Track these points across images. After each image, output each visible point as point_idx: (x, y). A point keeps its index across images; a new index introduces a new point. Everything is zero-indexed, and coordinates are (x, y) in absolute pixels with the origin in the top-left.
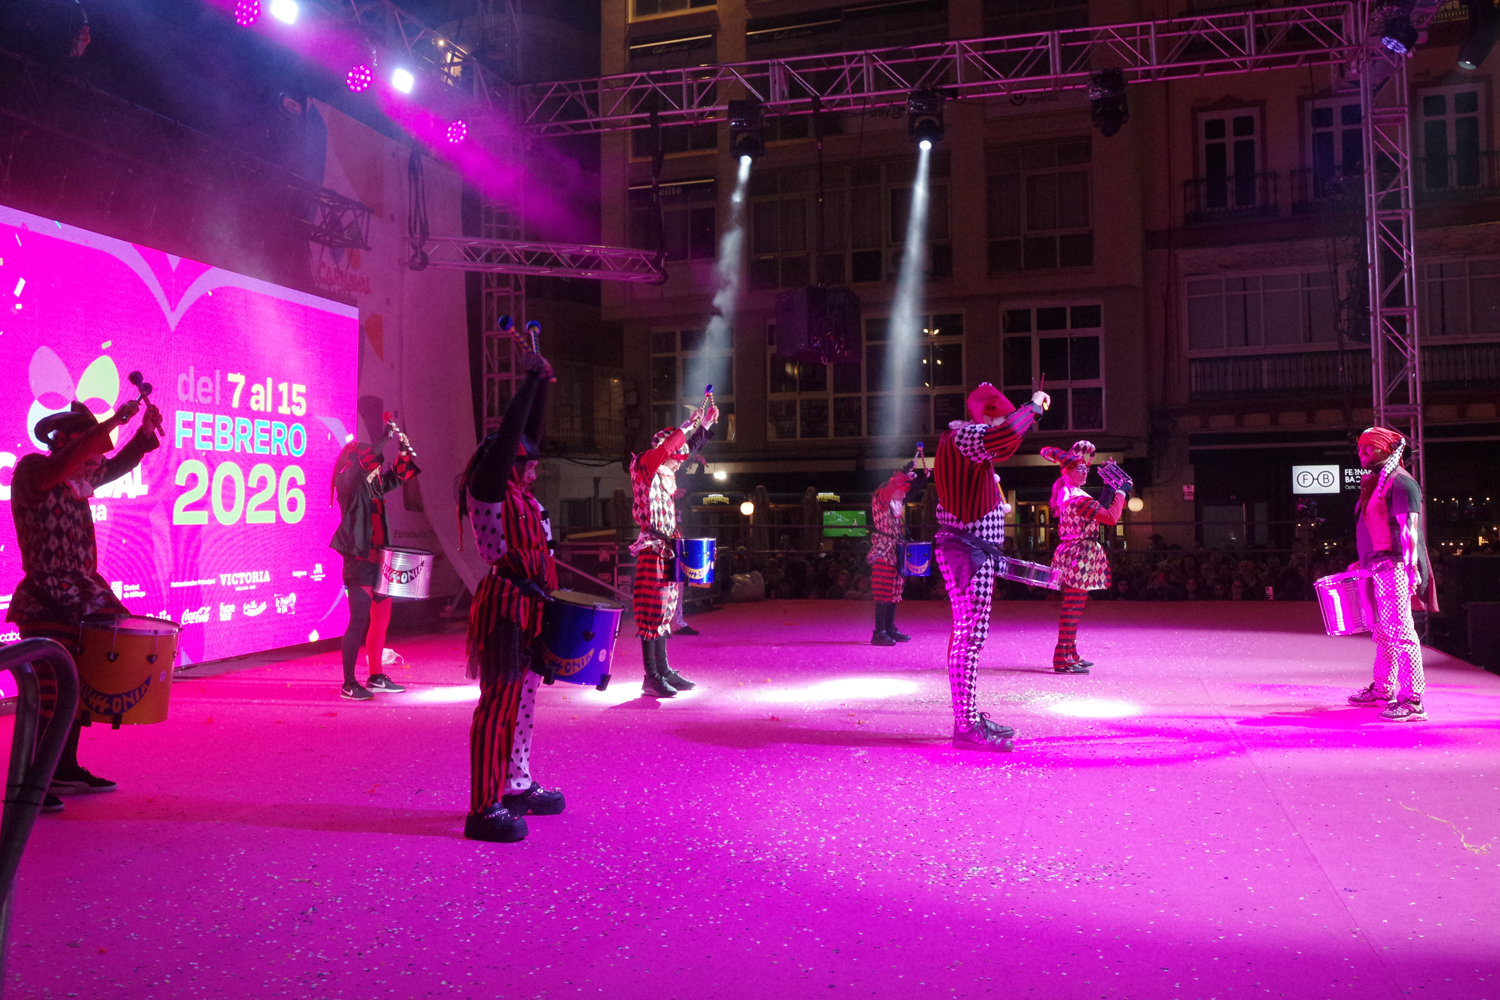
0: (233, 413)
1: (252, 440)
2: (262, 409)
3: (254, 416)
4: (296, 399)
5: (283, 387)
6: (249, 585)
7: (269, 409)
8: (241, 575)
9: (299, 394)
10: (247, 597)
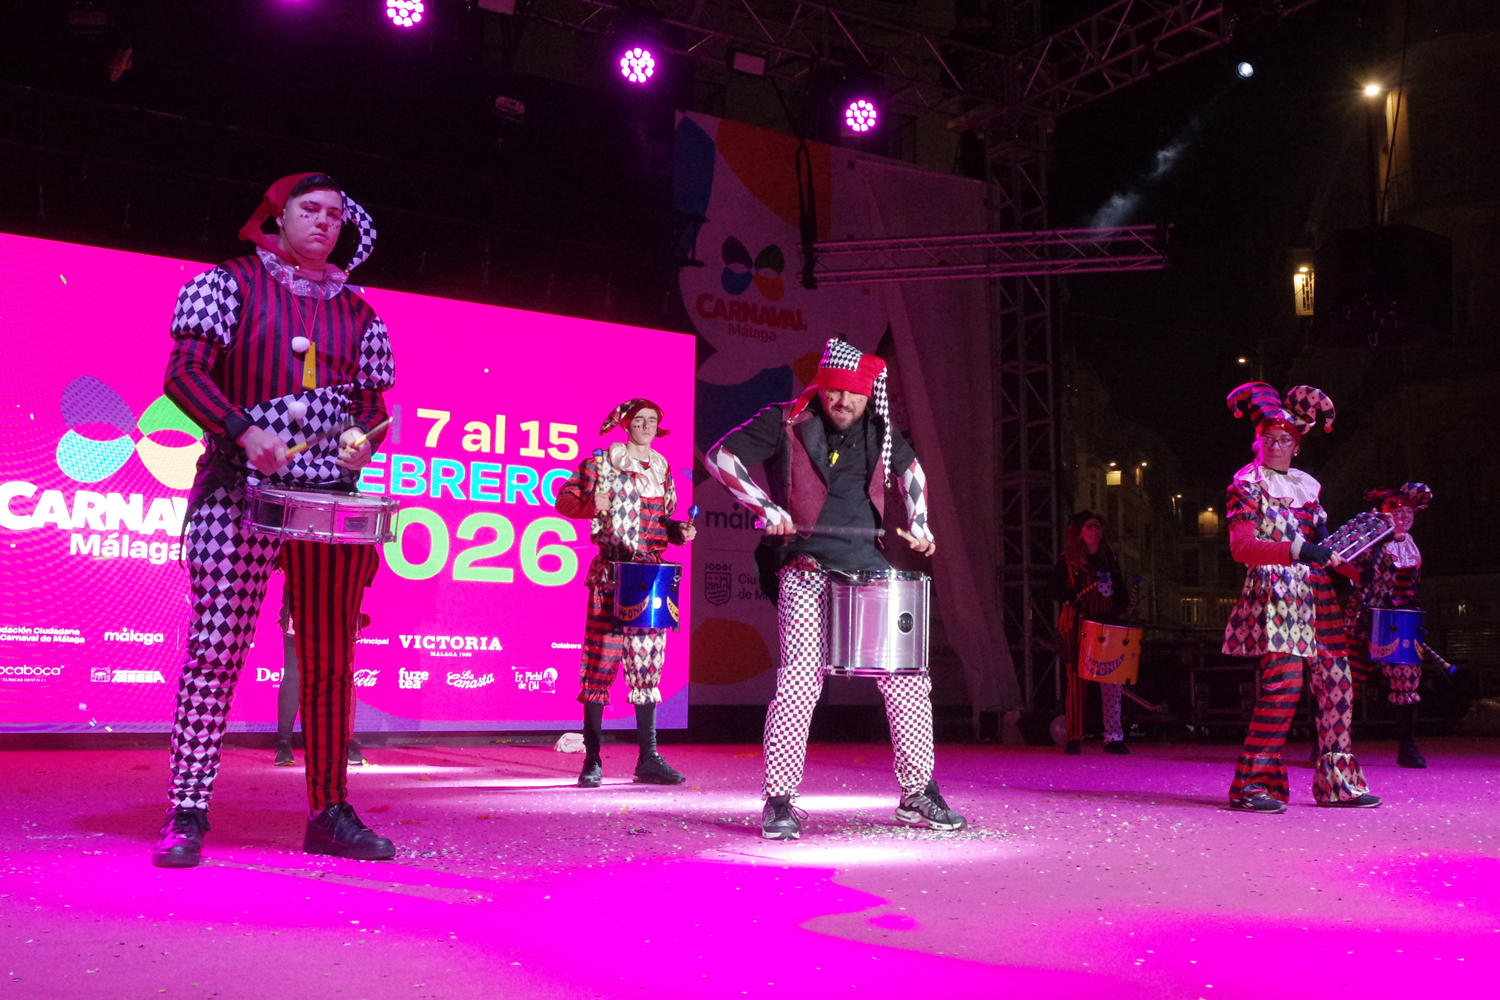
0: (427, 454)
1: (465, 486)
2: (486, 449)
3: (467, 458)
4: (554, 439)
5: (532, 427)
6: (458, 651)
7: (500, 449)
8: (443, 639)
9: (562, 435)
10: (458, 664)
